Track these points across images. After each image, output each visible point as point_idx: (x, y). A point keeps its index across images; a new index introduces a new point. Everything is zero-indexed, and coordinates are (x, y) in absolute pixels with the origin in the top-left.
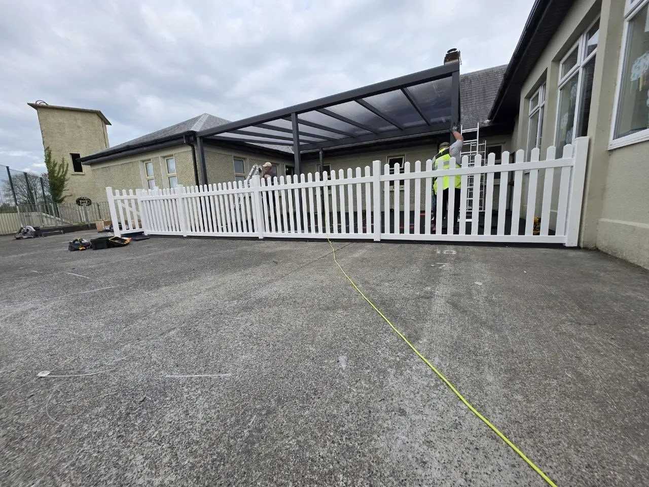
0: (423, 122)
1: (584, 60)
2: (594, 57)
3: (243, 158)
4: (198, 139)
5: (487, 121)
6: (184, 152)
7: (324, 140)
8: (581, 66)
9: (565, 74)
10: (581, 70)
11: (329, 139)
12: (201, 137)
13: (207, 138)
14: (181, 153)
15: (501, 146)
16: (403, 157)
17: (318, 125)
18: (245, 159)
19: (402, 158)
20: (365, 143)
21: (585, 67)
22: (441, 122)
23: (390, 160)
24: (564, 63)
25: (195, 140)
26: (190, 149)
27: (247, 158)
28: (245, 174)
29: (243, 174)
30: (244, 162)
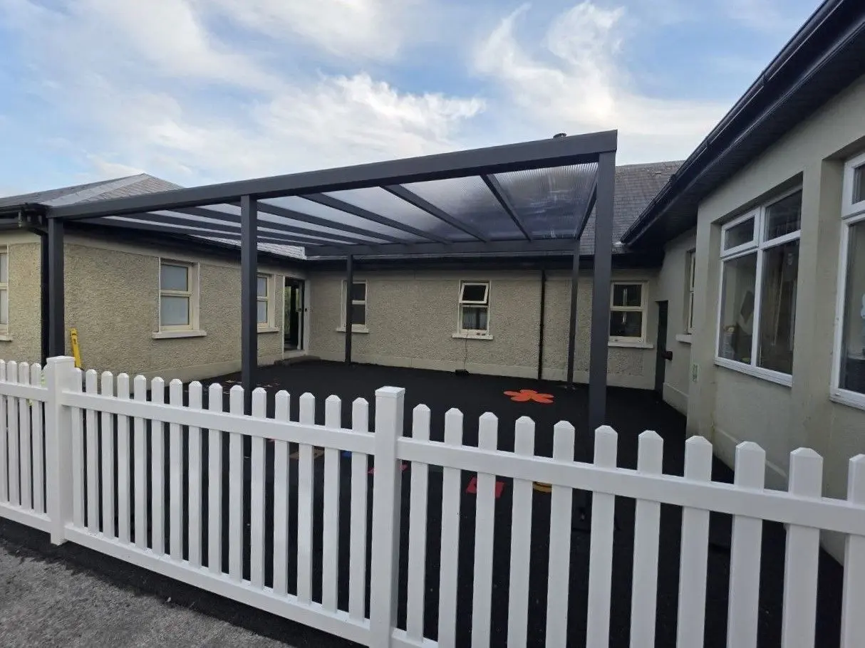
0: (519, 234)
3: (189, 263)
4: (51, 222)
5: (619, 243)
6: (29, 244)
7: (388, 242)
11: (396, 242)
12: (58, 220)
13: (82, 221)
14: (23, 245)
15: (641, 286)
16: (487, 284)
17: (386, 218)
18: (193, 265)
19: (485, 287)
20: (426, 256)
22: (549, 238)
23: (466, 287)
25: (46, 222)
26: (37, 239)
27: (196, 264)
28: (189, 293)
29: (185, 292)
30: (190, 269)
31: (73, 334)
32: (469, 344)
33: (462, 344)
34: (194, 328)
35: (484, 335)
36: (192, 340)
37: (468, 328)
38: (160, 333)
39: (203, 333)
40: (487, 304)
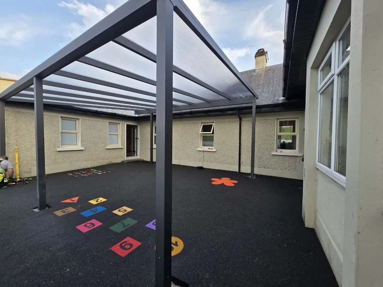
1: (338, 67)
2: (348, 65)
3: (76, 119)
5: (282, 98)
8: (335, 74)
9: (323, 79)
10: (336, 77)
15: (295, 120)
19: (212, 125)
21: (340, 74)
23: (203, 126)
24: (322, 70)
28: (77, 131)
29: (75, 131)
30: (77, 121)
31: (16, 149)
32: (205, 153)
33: (202, 153)
34: (79, 147)
35: (212, 149)
36: (77, 151)
37: (204, 146)
38: (60, 148)
39: (83, 148)
40: (213, 133)
